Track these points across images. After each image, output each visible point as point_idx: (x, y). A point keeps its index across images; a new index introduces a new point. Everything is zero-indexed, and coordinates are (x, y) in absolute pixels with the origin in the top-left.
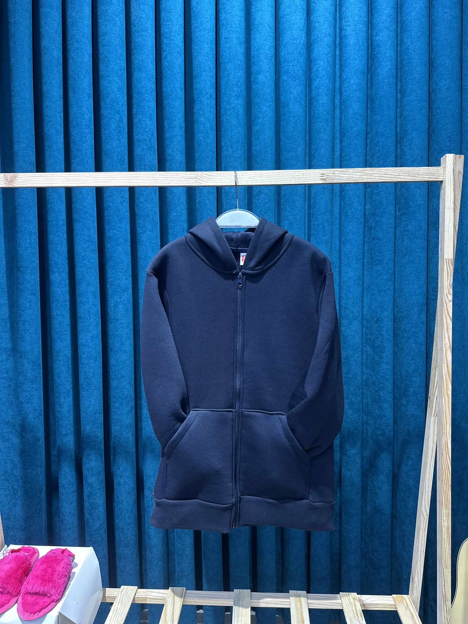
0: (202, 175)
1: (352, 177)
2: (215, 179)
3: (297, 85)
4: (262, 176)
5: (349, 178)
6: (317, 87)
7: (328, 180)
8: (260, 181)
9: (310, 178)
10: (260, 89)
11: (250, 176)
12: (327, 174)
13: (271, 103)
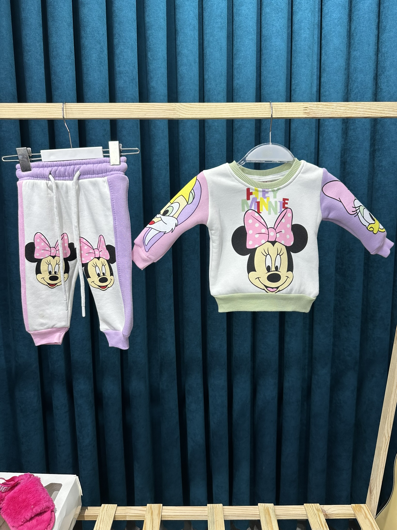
0: (181, 106)
1: (336, 111)
2: (194, 111)
3: (280, 18)
4: (244, 108)
5: (333, 112)
6: (300, 20)
7: (312, 114)
8: (241, 114)
9: (293, 112)
10: (243, 21)
11: (231, 108)
12: (310, 108)
13: (253, 36)
